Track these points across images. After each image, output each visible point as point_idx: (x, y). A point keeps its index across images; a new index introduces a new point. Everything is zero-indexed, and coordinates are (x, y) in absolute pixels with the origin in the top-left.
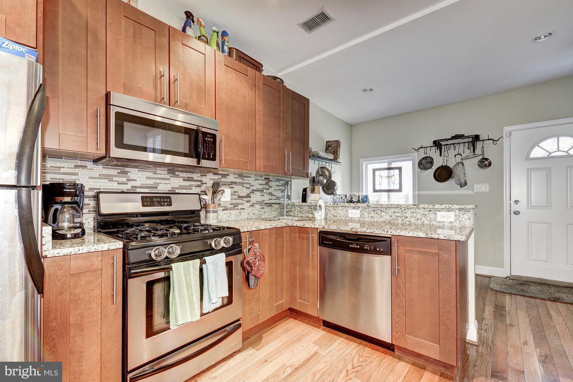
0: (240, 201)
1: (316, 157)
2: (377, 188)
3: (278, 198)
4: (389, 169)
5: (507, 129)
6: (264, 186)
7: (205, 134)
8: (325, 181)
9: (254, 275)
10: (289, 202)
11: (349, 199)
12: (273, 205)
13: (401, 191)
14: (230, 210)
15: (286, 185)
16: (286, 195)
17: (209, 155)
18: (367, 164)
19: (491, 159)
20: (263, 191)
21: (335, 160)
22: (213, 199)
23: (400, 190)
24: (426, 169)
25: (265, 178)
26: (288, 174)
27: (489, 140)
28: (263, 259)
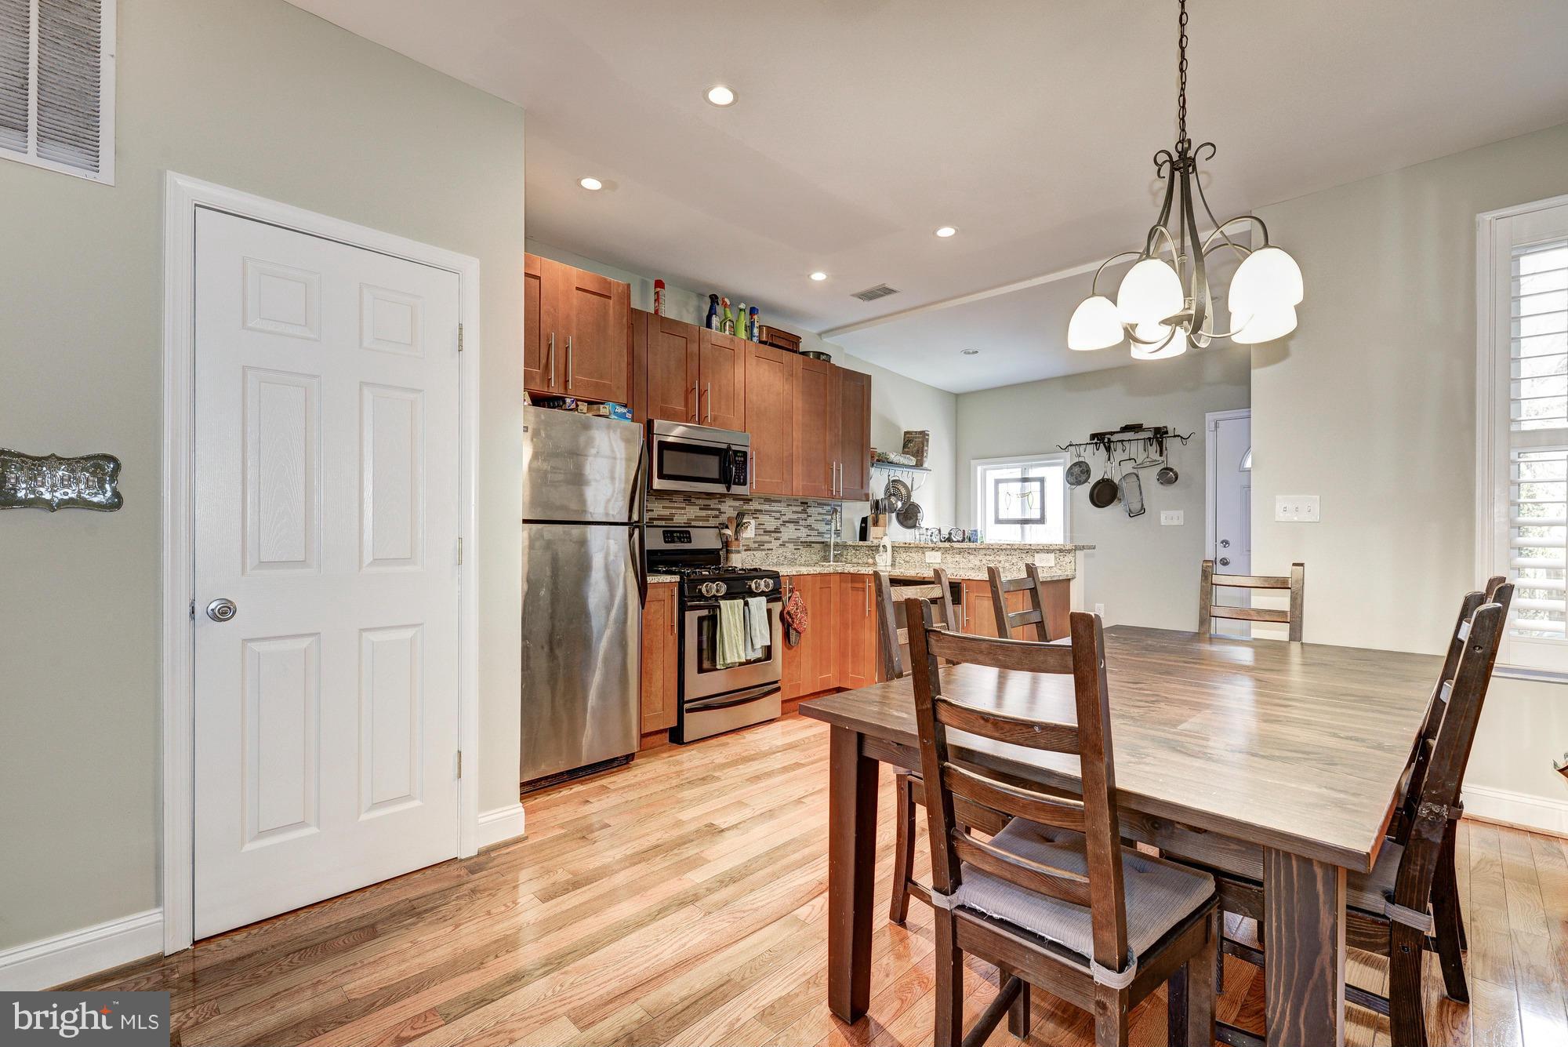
0: (766, 538)
1: (882, 461)
2: (1002, 516)
3: (820, 534)
4: (1025, 480)
5: (1210, 417)
6: (800, 515)
7: (736, 452)
8: (900, 504)
9: (795, 629)
10: (838, 540)
11: (947, 537)
12: (813, 545)
13: (1044, 523)
14: (754, 550)
15: (833, 513)
16: (833, 529)
17: (739, 479)
18: (985, 470)
19: (1176, 469)
20: (798, 522)
21: (919, 465)
22: (737, 532)
23: (1042, 520)
24: (1079, 483)
25: (802, 503)
26: (837, 497)
27: (1175, 436)
28: (805, 611)
